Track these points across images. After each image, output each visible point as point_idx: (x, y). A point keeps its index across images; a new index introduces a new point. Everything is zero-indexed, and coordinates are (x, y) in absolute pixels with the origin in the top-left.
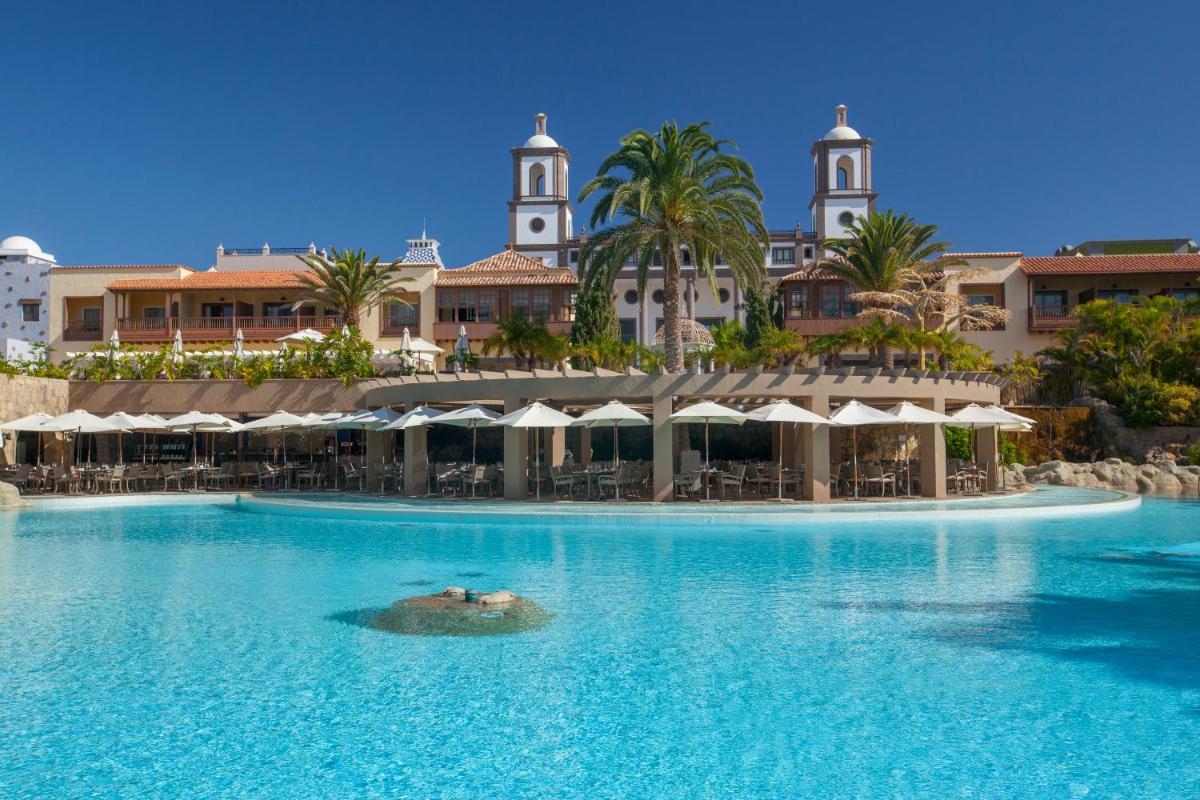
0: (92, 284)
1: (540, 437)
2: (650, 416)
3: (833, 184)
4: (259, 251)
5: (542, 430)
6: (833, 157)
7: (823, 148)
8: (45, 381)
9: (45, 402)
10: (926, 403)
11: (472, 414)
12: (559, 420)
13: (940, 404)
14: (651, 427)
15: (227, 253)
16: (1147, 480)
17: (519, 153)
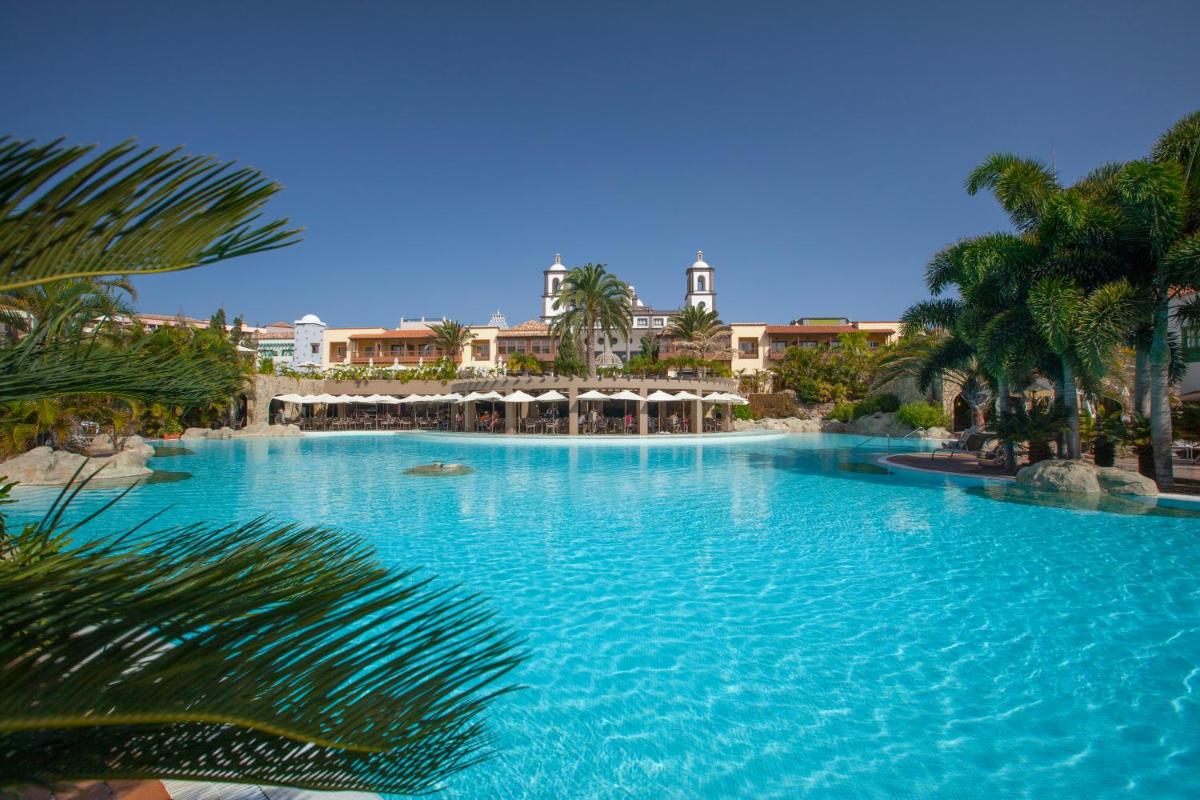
0: (343, 336)
1: (518, 406)
2: (568, 397)
3: (696, 287)
4: (420, 320)
5: (517, 404)
6: (696, 275)
7: (690, 271)
8: (314, 380)
9: (314, 390)
10: (693, 392)
11: (493, 395)
12: (527, 398)
13: (699, 392)
14: (568, 402)
15: (405, 321)
16: (806, 426)
17: (547, 273)
